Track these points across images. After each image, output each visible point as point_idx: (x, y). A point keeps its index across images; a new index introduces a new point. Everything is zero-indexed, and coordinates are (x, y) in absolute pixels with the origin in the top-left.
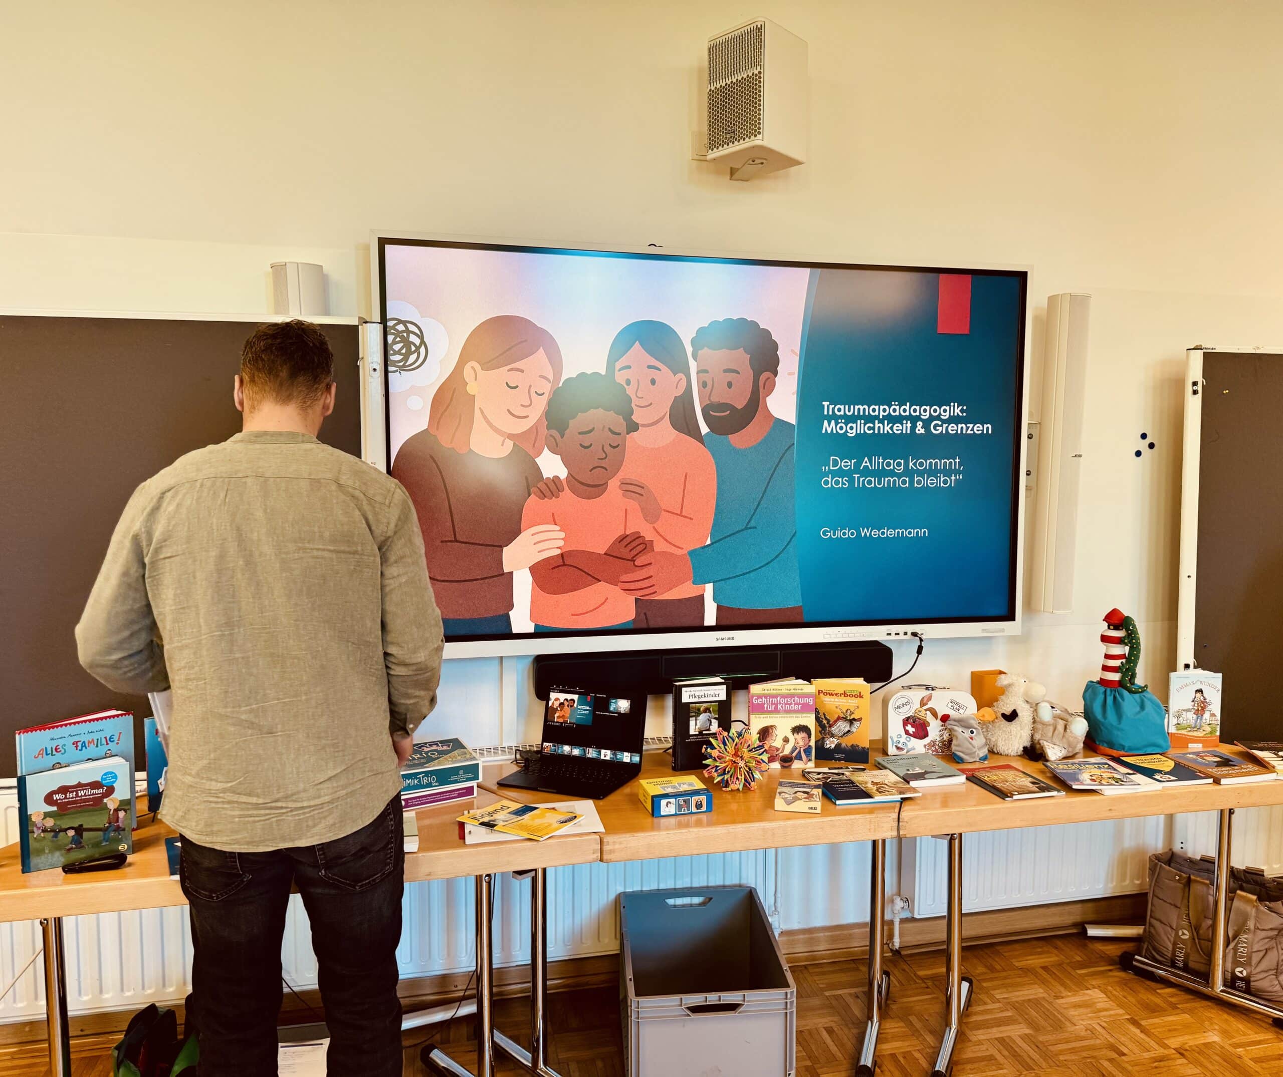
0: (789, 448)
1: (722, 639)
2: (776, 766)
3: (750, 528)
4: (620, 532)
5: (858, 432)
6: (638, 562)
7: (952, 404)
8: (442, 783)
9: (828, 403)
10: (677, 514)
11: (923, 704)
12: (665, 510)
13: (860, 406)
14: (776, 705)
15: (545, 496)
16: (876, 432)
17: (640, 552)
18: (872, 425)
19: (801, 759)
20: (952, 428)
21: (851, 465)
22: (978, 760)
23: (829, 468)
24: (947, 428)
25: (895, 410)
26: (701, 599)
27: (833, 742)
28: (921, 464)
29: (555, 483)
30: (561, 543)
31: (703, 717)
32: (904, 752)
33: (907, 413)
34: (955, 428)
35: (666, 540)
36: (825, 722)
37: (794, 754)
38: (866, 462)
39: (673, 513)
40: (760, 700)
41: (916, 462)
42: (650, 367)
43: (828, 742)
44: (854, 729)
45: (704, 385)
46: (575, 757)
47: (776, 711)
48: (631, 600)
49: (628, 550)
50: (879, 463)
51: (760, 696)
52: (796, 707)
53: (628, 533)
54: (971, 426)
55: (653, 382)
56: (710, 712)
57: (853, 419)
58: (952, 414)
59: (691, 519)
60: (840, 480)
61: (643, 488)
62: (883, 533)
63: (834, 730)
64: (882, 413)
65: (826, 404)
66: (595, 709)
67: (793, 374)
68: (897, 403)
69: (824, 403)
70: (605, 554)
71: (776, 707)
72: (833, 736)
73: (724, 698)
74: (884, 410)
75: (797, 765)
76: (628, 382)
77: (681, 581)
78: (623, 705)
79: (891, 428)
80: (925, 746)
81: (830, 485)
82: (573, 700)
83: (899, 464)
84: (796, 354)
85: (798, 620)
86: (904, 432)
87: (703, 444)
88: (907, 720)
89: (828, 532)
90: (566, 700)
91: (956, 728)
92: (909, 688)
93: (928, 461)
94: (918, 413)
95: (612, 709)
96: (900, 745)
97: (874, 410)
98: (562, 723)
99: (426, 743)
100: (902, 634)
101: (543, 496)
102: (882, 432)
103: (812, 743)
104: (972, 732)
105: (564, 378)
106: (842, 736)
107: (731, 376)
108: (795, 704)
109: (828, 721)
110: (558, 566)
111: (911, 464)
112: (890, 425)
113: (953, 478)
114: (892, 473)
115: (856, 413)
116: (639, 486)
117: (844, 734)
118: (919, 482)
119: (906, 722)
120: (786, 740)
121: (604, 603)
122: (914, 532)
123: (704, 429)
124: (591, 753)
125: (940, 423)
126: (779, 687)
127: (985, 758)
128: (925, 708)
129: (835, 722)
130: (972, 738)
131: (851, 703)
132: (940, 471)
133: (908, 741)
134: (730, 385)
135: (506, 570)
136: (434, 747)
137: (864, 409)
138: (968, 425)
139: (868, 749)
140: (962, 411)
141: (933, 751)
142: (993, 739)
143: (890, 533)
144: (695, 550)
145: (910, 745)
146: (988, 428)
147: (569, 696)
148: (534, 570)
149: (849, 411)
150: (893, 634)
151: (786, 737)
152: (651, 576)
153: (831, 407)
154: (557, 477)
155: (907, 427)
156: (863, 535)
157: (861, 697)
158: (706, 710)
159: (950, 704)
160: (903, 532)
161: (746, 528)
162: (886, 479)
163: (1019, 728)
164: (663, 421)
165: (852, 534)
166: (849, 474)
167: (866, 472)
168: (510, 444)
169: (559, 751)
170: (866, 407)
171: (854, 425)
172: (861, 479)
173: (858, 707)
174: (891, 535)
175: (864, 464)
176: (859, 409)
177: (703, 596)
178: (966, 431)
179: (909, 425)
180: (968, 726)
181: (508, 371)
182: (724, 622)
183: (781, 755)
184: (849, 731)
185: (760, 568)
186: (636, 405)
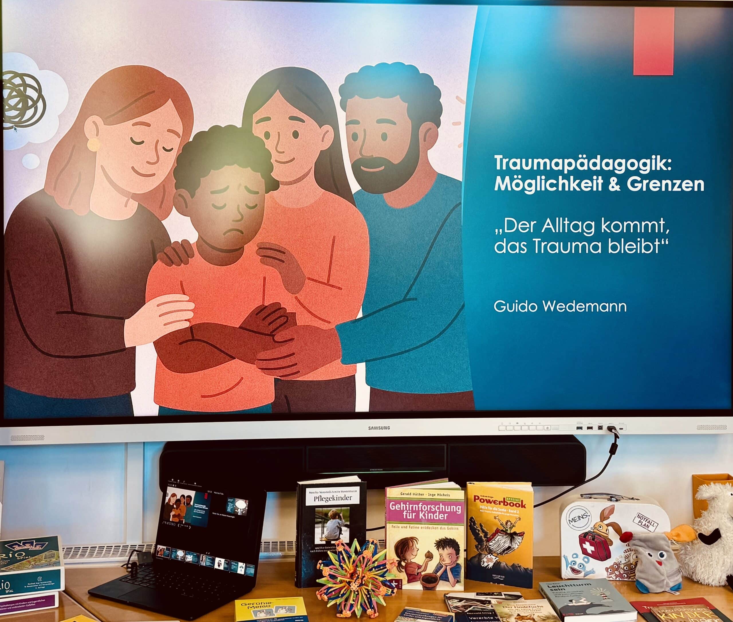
0: (454, 209)
1: (376, 428)
2: (418, 586)
3: (410, 300)
4: (258, 303)
5: (538, 189)
6: (277, 338)
7: (654, 157)
8: (17, 590)
9: (501, 156)
10: (324, 283)
11: (603, 517)
12: (309, 279)
13: (540, 160)
14: (418, 513)
15: (173, 263)
16: (560, 189)
17: (281, 326)
18: (555, 182)
19: (447, 579)
20: (654, 185)
21: (530, 228)
22: (668, 589)
23: (503, 230)
24: (648, 184)
25: (582, 164)
26: (351, 381)
27: (490, 560)
28: (617, 227)
29: (184, 248)
30: (190, 315)
31: (331, 524)
32: (581, 576)
33: (598, 168)
34: (659, 184)
35: (310, 312)
36: (482, 534)
37: (439, 574)
38: (548, 225)
39: (320, 282)
40: (397, 507)
41: (610, 224)
42: (292, 118)
43: (485, 560)
44: (515, 546)
45: (354, 137)
46: (188, 563)
47: (417, 520)
48: (270, 380)
49: (267, 324)
50: (564, 225)
51: (397, 502)
52: (441, 516)
53: (266, 304)
54: (678, 182)
55: (296, 135)
56: (340, 518)
57: (532, 174)
58: (653, 169)
59: (340, 288)
60: (517, 244)
61: (284, 253)
62: (571, 307)
63: (492, 545)
64: (566, 168)
65: (498, 157)
66: (212, 508)
67: (459, 123)
68: (585, 156)
69: (496, 156)
70: (240, 327)
71: (417, 515)
72: (491, 552)
73: (357, 502)
74: (570, 164)
75: (442, 587)
76: (267, 135)
77: (327, 360)
78: (241, 505)
79: (579, 185)
80: (607, 569)
81: (504, 251)
82: (189, 497)
83: (589, 227)
84: (461, 101)
85: (466, 408)
86: (595, 189)
87: (353, 203)
88: (585, 537)
89: (503, 305)
90: (183, 496)
91: (641, 549)
92: (590, 496)
93: (625, 224)
94: (611, 168)
95: (229, 510)
96: (576, 567)
97: (557, 164)
98: (177, 523)
99: (20, 541)
100: (596, 428)
101: (170, 262)
102: (567, 189)
103: (461, 561)
104: (662, 555)
105: (195, 131)
106: (501, 554)
107: (385, 127)
108: (440, 513)
109: (486, 534)
110: (187, 341)
111: (604, 227)
112: (577, 181)
113: (657, 243)
114: (580, 237)
115: (535, 168)
116: (280, 251)
117: (504, 551)
118: (614, 248)
119: (583, 538)
120: (429, 556)
121: (238, 383)
122: (609, 307)
123: (355, 187)
124: (205, 561)
125: (639, 179)
126: (421, 492)
127: (677, 588)
128: (606, 522)
129: (494, 535)
130: (660, 563)
131: (512, 513)
132: (641, 235)
133: (587, 563)
134: (384, 137)
135: (127, 345)
136: (28, 546)
137: (545, 164)
138: (674, 181)
139: (531, 571)
140: (666, 165)
141: (617, 576)
142: (692, 565)
143: (579, 307)
144: (345, 324)
145: (588, 568)
146: (699, 185)
147: (187, 492)
148: (158, 345)
149: (527, 165)
150: (585, 428)
151: (429, 552)
152: (294, 354)
153: (505, 161)
154: (185, 241)
155: (597, 184)
156: (546, 309)
157: (523, 506)
158: (335, 516)
159: (637, 520)
160: (595, 306)
161: (405, 300)
162: (574, 244)
163: (721, 552)
164: (307, 178)
165: (533, 308)
166: (528, 238)
167: (548, 236)
168: (134, 205)
169: (173, 557)
170: (547, 161)
171: (533, 182)
172: (543, 244)
173: (520, 519)
174: (580, 309)
175: (545, 226)
176: (539, 163)
177: (353, 377)
178: (673, 187)
179: (600, 181)
180: (656, 548)
181: (133, 125)
182: (379, 409)
183: (423, 573)
184: (509, 548)
185: (421, 346)
186: (276, 161)
